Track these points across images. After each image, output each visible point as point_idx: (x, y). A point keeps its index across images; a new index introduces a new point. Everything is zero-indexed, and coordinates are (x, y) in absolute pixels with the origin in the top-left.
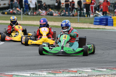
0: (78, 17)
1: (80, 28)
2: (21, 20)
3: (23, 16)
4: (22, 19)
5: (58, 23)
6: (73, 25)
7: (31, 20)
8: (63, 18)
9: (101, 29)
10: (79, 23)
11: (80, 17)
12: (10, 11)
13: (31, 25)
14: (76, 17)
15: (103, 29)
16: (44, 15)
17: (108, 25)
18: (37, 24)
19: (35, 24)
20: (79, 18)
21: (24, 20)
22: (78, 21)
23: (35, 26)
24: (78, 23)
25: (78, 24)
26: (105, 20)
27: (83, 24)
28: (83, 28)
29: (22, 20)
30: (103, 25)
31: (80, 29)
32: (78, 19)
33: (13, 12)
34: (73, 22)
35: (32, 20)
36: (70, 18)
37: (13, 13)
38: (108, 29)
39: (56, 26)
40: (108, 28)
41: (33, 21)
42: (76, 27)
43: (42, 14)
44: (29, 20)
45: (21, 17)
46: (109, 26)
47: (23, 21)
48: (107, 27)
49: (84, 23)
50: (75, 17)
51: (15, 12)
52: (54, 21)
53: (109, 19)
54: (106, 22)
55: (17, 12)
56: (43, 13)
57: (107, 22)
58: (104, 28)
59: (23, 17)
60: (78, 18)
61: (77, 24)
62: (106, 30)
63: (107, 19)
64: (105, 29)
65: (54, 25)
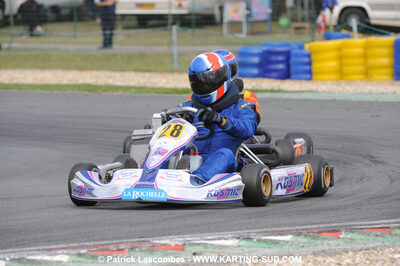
5: (95, 73)
6: (155, 80)
9: (266, 91)
15: (272, 91)
17: (293, 76)
20: (179, 55)
22: (176, 65)
24: (173, 71)
26: (281, 58)
30: (271, 77)
32: (176, 56)
34: (155, 71)
38: (293, 92)
39: (88, 85)
40: (292, 88)
42: (169, 86)
46: (295, 79)
48: (288, 85)
52: (81, 69)
53: (293, 52)
54: (284, 65)
57: (288, 66)
58: (276, 88)
60: (171, 55)
62: (286, 96)
63: (288, 55)
64: (280, 91)
65: (80, 82)
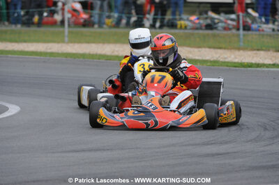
0: (241, 32)
1: (250, 65)
2: (63, 42)
3: (71, 29)
4: (66, 39)
7: (94, 42)
8: (193, 34)
10: (244, 49)
11: (246, 32)
13: (96, 55)
14: (234, 31)
18: (113, 54)
19: (109, 54)
21: (75, 42)
23: (110, 60)
25: (241, 52)
27: (255, 52)
28: (258, 65)
29: (68, 43)
31: (250, 67)
35: (100, 43)
36: (214, 36)
41: (101, 45)
44: (88, 43)
45: (63, 32)
47: (71, 45)
49: (258, 50)
50: (229, 32)
59: (69, 32)
61: (237, 53)
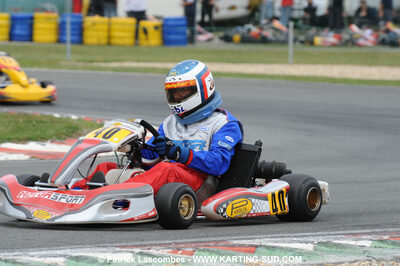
12: (249, 30)
16: (369, 44)
33: (260, 34)
37: (259, 38)
43: (361, 42)
51: (268, 33)
55: (274, 35)
56: (366, 39)
